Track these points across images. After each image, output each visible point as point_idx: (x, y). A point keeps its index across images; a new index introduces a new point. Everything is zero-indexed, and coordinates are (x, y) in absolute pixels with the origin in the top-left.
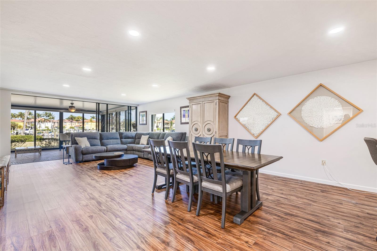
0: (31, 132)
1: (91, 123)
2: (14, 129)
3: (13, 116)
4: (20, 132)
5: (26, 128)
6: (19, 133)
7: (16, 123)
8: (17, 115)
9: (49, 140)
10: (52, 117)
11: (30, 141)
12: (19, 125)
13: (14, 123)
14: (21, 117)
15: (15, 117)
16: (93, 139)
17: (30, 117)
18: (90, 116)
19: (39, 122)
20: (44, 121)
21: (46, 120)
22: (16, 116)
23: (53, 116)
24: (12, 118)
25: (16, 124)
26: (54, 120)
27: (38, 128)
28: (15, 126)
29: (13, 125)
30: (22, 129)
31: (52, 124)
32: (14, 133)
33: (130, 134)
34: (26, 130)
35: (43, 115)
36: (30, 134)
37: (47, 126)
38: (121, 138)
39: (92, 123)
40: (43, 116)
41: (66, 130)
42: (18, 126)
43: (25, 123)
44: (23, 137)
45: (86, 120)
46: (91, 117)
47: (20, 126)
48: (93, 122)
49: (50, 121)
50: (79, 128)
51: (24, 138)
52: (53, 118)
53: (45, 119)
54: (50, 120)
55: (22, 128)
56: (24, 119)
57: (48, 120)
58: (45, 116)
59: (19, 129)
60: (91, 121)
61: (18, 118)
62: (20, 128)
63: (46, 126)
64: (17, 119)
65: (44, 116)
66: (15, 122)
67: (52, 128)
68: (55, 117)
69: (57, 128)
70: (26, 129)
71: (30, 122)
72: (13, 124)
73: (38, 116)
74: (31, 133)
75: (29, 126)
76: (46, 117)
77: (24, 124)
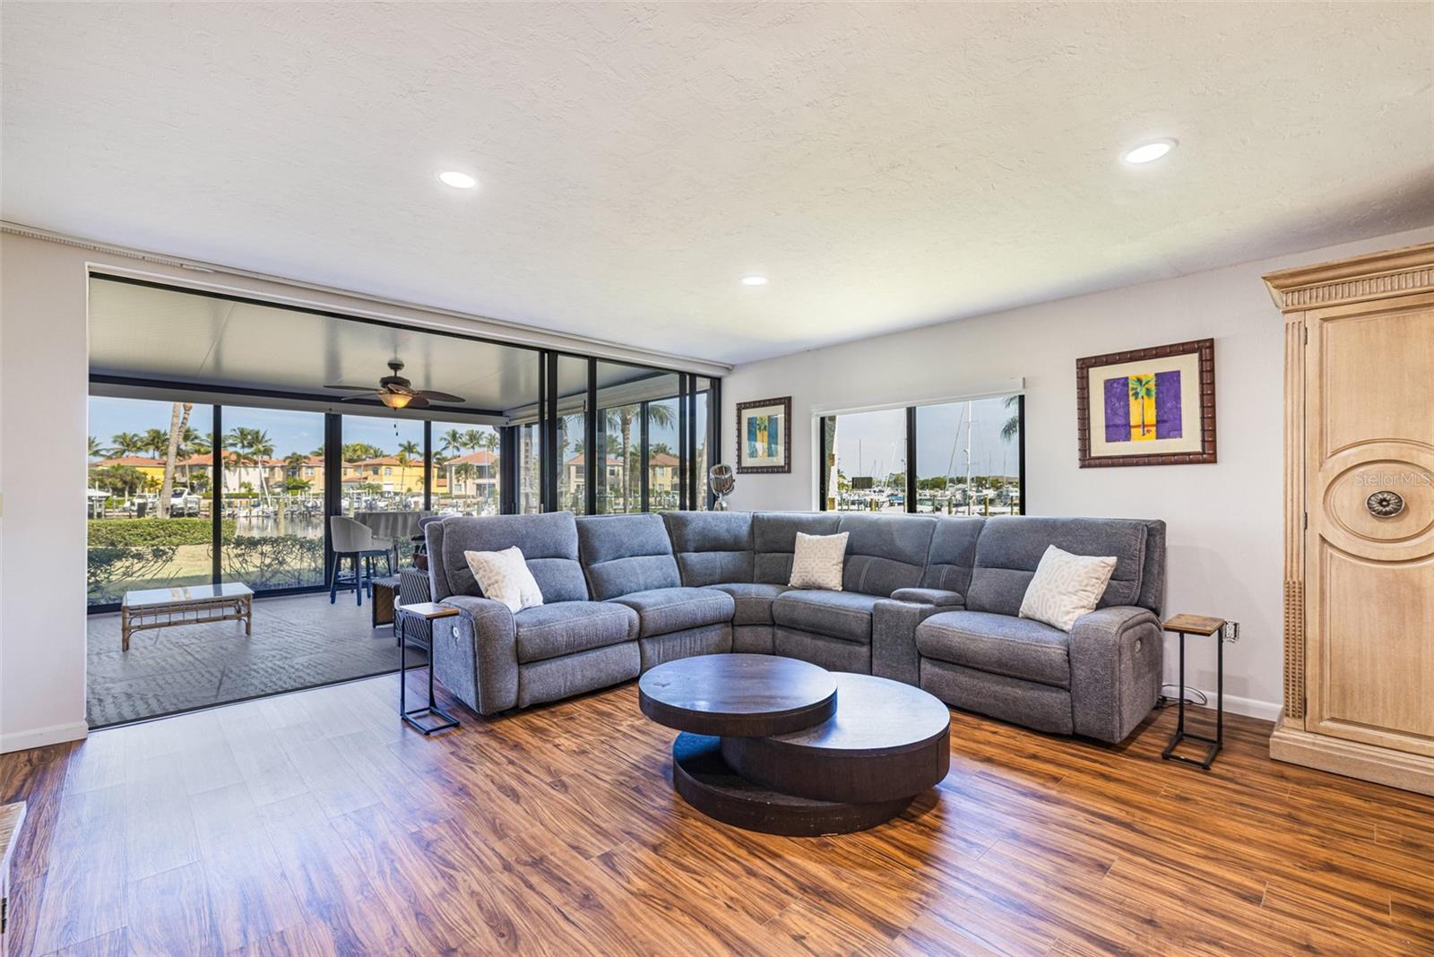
0: (191, 502)
1: (401, 468)
2: (132, 493)
3: (128, 445)
4: (153, 503)
5: (173, 487)
6: (150, 505)
7: (137, 469)
8: (143, 442)
9: (273, 547)
10: (262, 449)
11: (188, 544)
12: (149, 477)
13: (133, 469)
14: (157, 448)
15: (134, 446)
16: (546, 557)
17: (188, 448)
18: (398, 443)
20: (236, 463)
21: (242, 460)
22: (139, 444)
23: (266, 441)
24: (126, 453)
25: (140, 473)
26: (270, 458)
28: (137, 481)
29: (128, 478)
30: (160, 491)
31: (265, 472)
32: (132, 509)
33: (724, 526)
34: (173, 496)
35: (231, 441)
36: (186, 512)
37: (245, 479)
38: (679, 547)
39: (406, 468)
40: (232, 445)
41: (314, 495)
42: (145, 483)
43: (171, 468)
44: (162, 525)
45: (384, 456)
46: (400, 445)
47: (153, 480)
48: (410, 466)
49: (256, 463)
50: (361, 488)
51: (167, 528)
52: (267, 452)
53: (239, 455)
54: (255, 457)
55: (160, 487)
56: (166, 454)
57: (251, 460)
58: (240, 445)
59: (149, 492)
60: (402, 461)
61: (147, 451)
62: (152, 489)
63: (242, 481)
64: (142, 454)
65: (234, 445)
66: (134, 467)
67: (262, 487)
68: (273, 448)
69: (280, 486)
70: (175, 491)
71: (187, 467)
72: (129, 472)
74: (190, 508)
75: (183, 480)
76: (243, 447)
77: (165, 473)
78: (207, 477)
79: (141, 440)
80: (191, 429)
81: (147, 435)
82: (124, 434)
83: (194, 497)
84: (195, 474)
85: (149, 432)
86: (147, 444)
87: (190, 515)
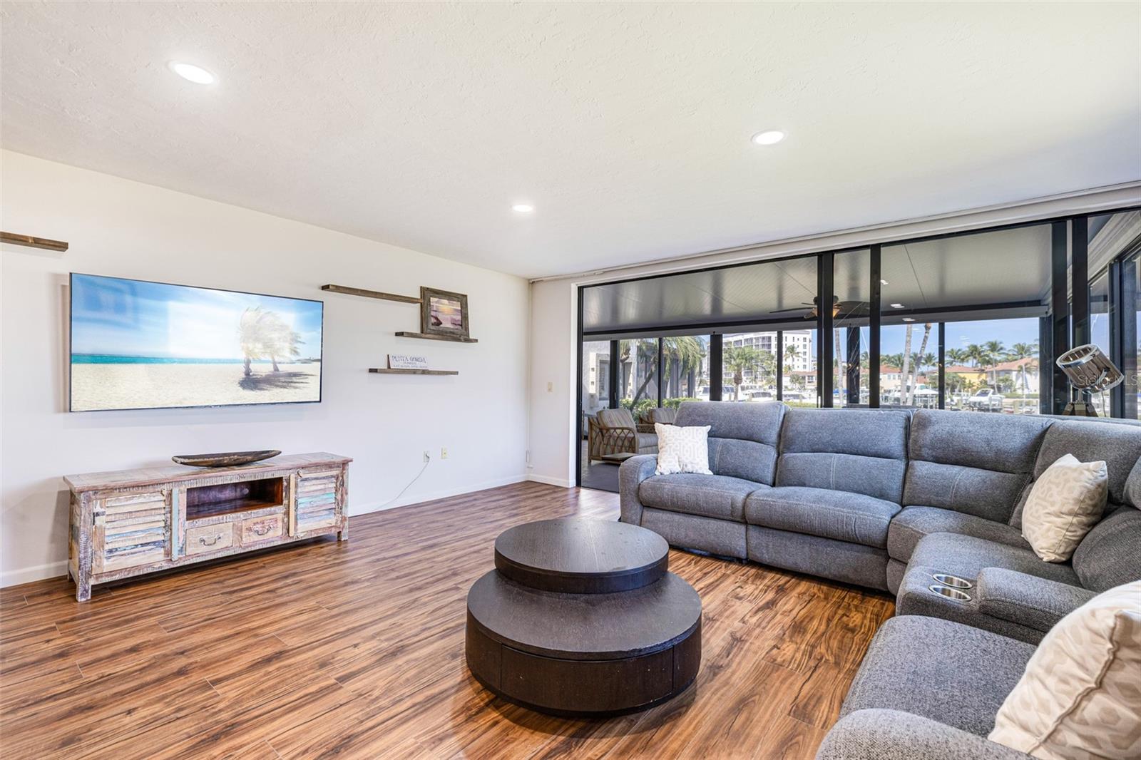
0: (995, 400)
3: (955, 358)
6: (964, 402)
7: (959, 374)
12: (967, 381)
13: (956, 375)
15: (959, 358)
17: (995, 357)
19: (1019, 371)
22: (962, 356)
24: (954, 363)
25: (960, 378)
27: (1019, 389)
28: (956, 383)
29: (949, 381)
30: (973, 391)
32: (952, 403)
34: (981, 394)
35: (1031, 350)
36: (991, 408)
42: (963, 385)
47: (970, 383)
55: (974, 387)
59: (966, 391)
61: (968, 361)
66: (956, 373)
70: (984, 391)
71: (994, 372)
72: (952, 376)
73: (1021, 354)
74: (994, 405)
75: (992, 383)
78: (1011, 380)
79: (964, 353)
80: (998, 342)
81: (967, 349)
82: (952, 350)
83: (998, 396)
84: (1001, 378)
85: (969, 347)
86: (968, 356)
87: (994, 410)
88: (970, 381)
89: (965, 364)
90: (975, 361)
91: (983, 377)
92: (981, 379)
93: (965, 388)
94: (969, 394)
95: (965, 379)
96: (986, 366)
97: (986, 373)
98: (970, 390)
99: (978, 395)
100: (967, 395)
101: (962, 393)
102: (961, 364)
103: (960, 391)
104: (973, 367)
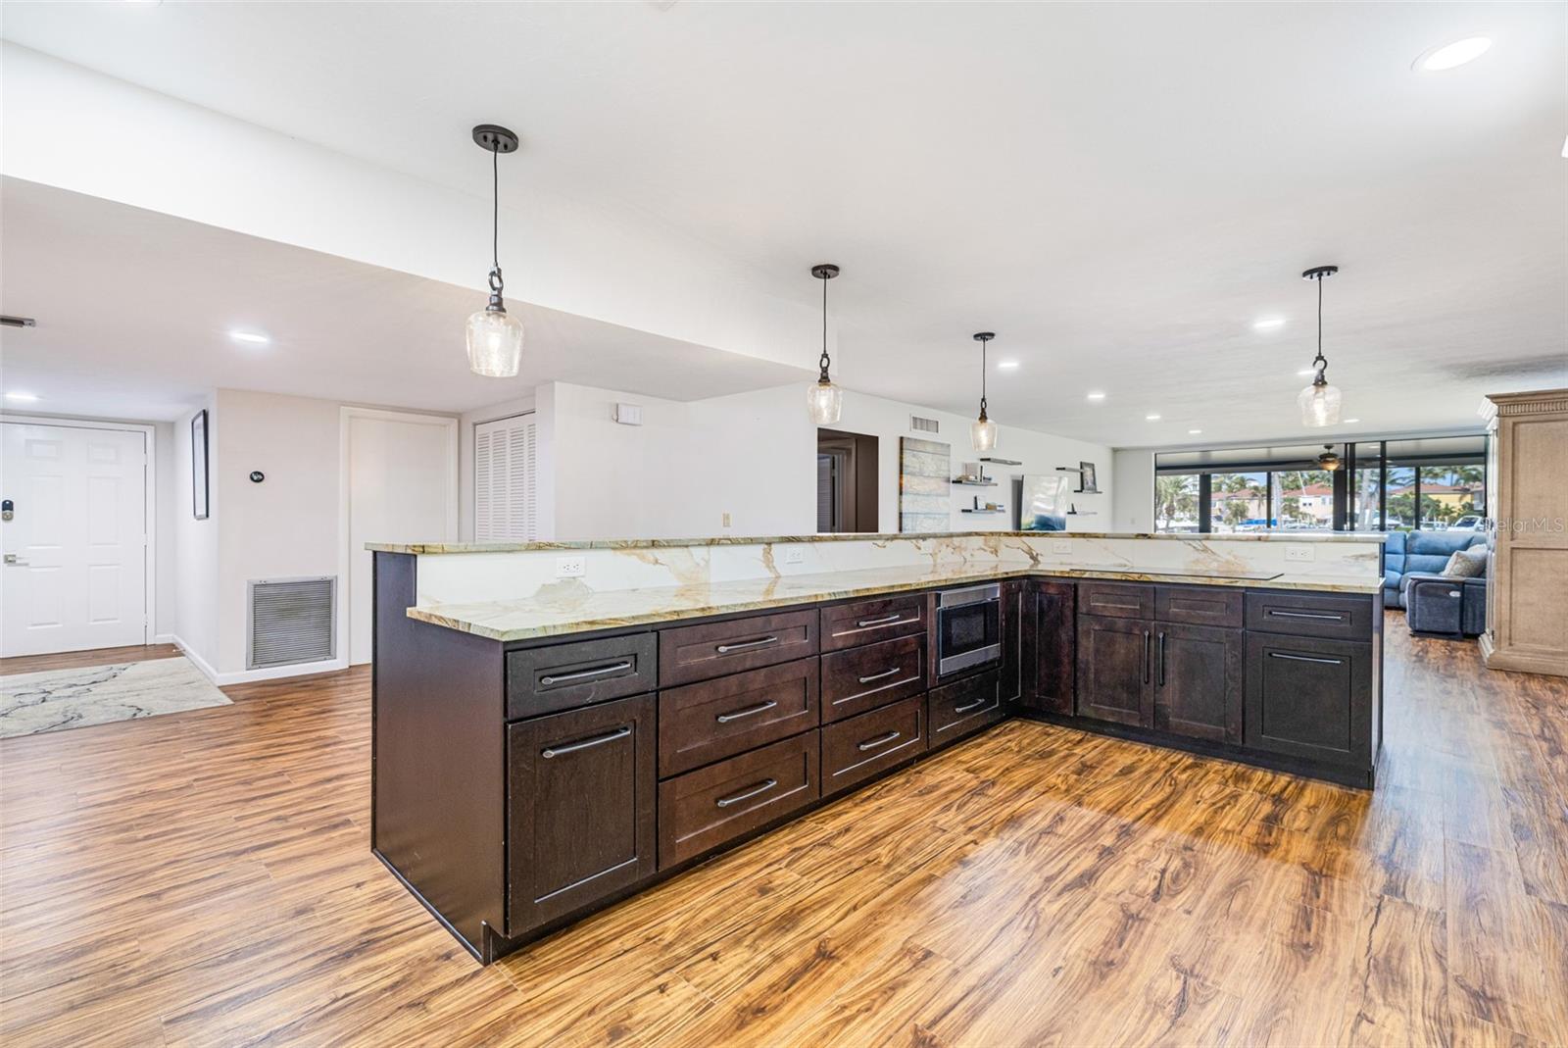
88: (1447, 505)
89: (1440, 481)
90: (1456, 477)
91: (1468, 499)
92: (1463, 503)
93: (1439, 515)
94: (1446, 524)
95: (1440, 502)
96: (1471, 483)
97: (1472, 493)
98: (1446, 518)
99: (1459, 525)
100: (1443, 525)
101: (1435, 523)
102: (1433, 481)
103: (1431, 519)
104: (1452, 485)
